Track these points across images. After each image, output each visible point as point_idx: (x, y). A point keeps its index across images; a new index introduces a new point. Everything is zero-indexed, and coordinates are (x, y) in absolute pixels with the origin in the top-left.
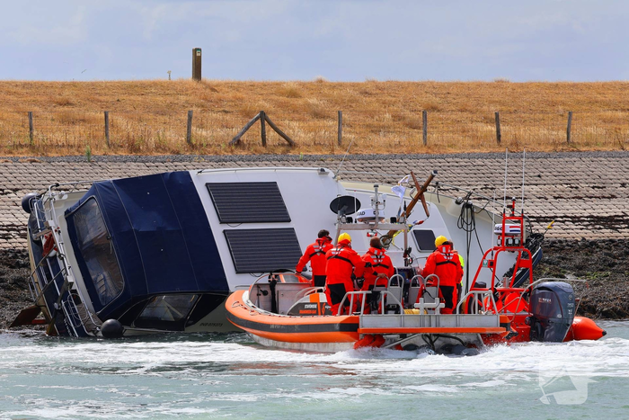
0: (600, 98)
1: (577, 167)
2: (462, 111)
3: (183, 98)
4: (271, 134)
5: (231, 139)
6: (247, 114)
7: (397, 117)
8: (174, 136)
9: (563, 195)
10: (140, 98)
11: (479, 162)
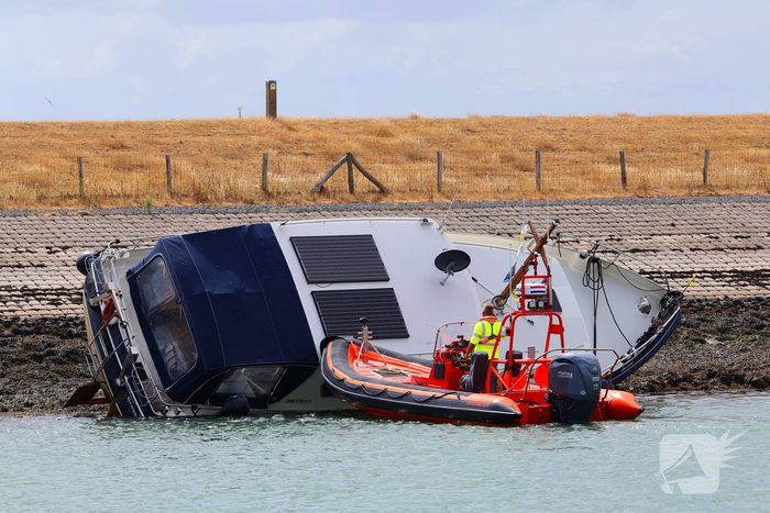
0: (741, 133)
1: (716, 214)
2: (580, 150)
3: (256, 139)
4: (360, 179)
5: (312, 186)
6: (331, 156)
7: (506, 159)
8: (247, 183)
9: (701, 246)
10: (206, 140)
11: (602, 209)
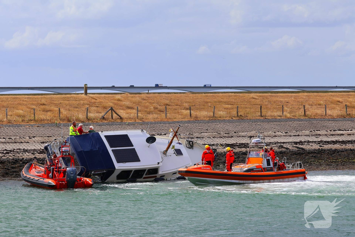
0: (222, 100)
1: (219, 126)
2: (176, 105)
3: (82, 102)
4: (115, 115)
5: (101, 117)
6: (105, 108)
7: (155, 108)
8: (81, 116)
9: (215, 136)
10: (67, 102)
11: (186, 125)
